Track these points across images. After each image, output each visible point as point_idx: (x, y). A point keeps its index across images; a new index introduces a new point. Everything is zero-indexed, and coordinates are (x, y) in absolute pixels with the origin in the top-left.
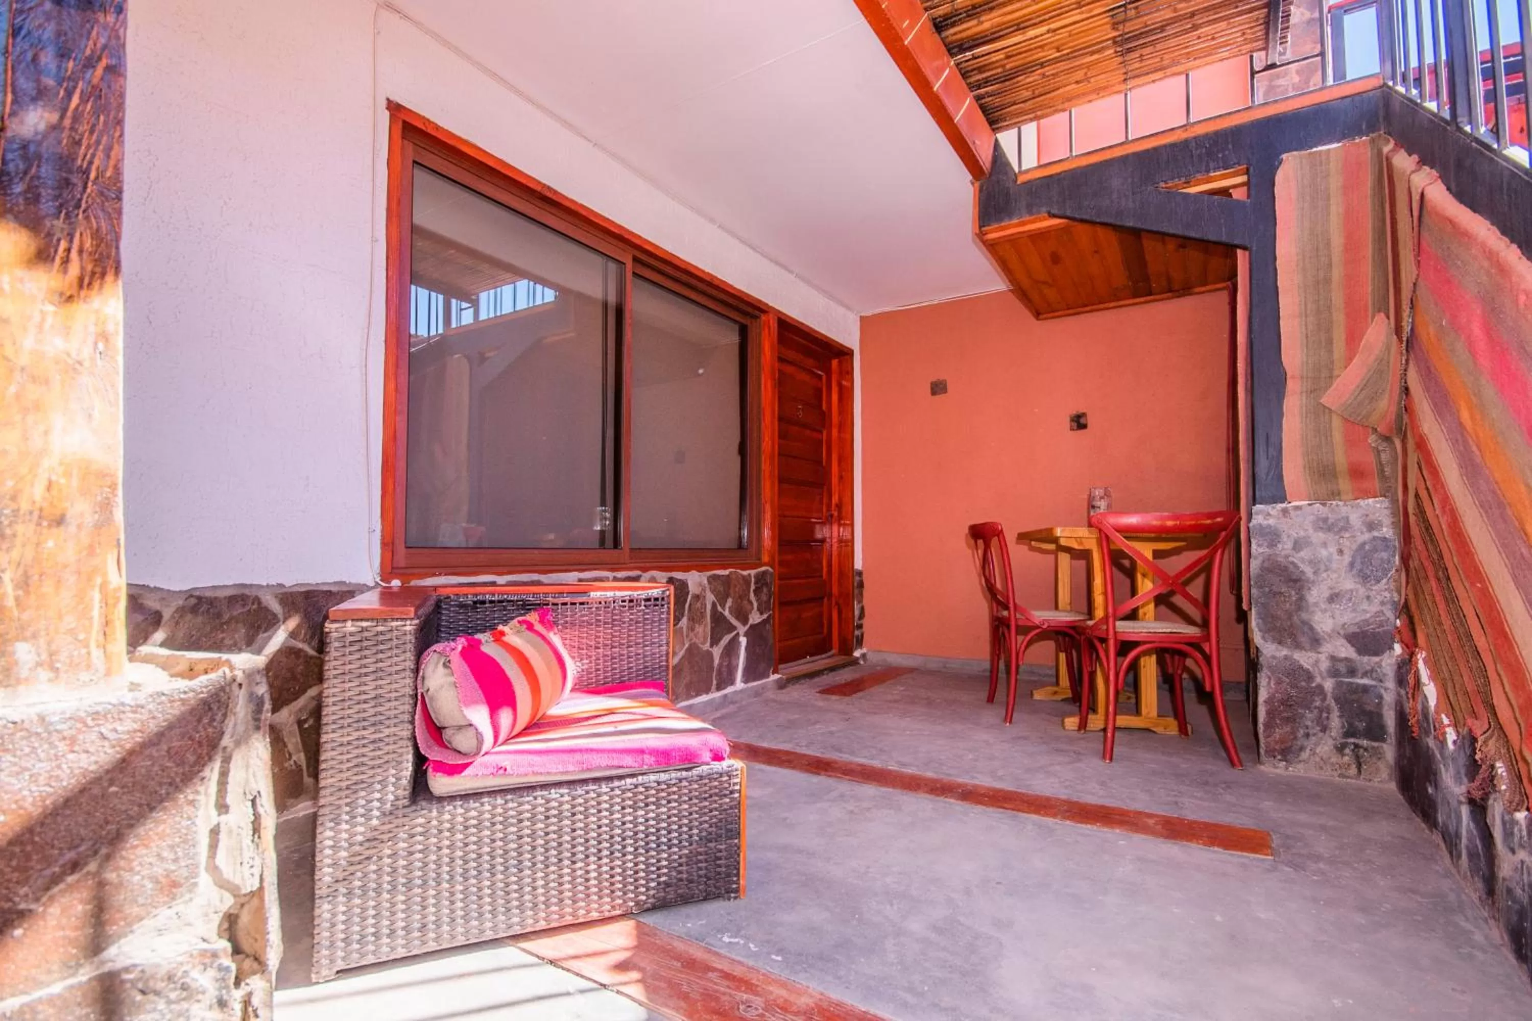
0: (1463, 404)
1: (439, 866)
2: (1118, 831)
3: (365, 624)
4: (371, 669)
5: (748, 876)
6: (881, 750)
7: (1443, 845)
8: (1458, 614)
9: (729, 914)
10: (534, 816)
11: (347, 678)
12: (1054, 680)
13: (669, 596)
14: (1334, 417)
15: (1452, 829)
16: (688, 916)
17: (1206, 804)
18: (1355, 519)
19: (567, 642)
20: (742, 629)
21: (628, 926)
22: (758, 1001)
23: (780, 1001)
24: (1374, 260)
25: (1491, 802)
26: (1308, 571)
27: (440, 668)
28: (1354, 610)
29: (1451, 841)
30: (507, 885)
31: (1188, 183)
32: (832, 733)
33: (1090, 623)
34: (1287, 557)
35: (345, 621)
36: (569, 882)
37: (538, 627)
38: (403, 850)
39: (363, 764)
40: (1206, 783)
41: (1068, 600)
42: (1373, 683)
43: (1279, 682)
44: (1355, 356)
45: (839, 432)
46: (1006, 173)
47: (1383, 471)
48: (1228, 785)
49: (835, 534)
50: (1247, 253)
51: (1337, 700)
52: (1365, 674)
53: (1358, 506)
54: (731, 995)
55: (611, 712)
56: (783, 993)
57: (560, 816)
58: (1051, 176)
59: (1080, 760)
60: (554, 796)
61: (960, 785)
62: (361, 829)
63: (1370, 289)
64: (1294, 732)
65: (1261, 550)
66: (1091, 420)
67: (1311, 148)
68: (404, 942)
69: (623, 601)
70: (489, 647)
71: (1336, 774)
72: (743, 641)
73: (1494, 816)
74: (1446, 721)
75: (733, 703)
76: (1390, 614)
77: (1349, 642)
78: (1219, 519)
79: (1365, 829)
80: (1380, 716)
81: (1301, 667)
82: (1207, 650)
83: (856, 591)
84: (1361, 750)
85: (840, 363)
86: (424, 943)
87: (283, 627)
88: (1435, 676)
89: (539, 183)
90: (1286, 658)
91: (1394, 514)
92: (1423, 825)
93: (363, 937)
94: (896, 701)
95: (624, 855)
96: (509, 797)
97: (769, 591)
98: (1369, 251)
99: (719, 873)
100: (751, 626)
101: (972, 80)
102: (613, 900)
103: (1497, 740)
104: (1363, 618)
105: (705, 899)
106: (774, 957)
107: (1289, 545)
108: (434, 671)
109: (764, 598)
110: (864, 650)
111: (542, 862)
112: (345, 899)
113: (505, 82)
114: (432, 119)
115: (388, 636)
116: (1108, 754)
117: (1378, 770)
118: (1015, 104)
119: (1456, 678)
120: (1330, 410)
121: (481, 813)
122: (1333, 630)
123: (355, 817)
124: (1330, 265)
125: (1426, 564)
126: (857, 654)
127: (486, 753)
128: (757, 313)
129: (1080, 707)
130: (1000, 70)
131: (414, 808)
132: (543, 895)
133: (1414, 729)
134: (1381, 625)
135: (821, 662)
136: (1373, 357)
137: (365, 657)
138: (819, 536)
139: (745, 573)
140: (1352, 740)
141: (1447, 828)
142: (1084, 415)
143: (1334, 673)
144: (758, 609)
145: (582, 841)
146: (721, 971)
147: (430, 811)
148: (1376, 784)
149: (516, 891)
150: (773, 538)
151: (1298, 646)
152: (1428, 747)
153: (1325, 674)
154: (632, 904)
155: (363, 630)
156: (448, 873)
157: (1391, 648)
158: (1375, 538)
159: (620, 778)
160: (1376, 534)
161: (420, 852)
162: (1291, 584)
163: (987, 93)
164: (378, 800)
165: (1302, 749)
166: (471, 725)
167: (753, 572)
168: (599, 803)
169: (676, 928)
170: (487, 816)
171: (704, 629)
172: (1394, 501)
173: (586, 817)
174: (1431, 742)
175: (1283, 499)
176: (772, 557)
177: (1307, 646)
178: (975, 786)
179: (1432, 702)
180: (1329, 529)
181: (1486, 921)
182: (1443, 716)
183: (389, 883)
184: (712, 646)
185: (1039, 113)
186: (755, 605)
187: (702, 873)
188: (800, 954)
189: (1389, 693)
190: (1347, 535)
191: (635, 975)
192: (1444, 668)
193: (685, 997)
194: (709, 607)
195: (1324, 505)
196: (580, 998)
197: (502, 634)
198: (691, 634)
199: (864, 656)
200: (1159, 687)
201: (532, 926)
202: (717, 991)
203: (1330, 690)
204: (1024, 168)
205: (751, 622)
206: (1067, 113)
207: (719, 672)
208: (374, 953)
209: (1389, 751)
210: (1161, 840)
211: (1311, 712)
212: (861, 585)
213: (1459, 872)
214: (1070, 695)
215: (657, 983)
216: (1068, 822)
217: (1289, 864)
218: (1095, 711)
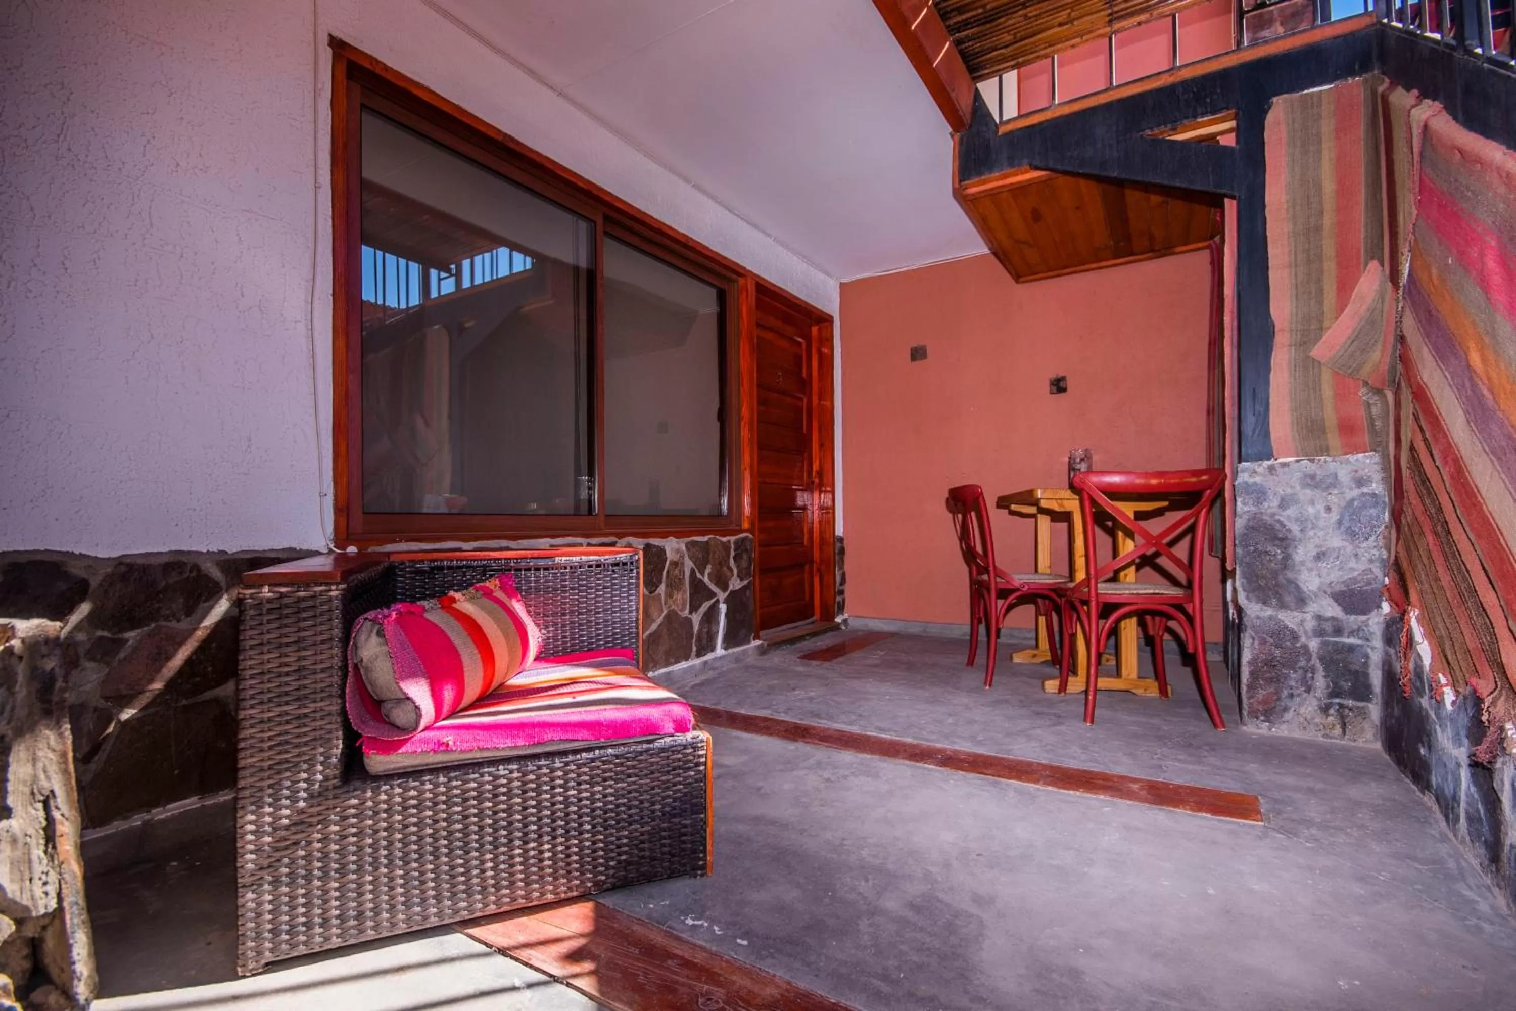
0: (1472, 345)
1: (376, 850)
2: (1102, 797)
3: (283, 590)
4: (291, 640)
5: (715, 851)
6: (860, 716)
7: (1435, 808)
8: (1459, 569)
9: (694, 893)
10: (481, 794)
11: (265, 649)
12: (1034, 642)
13: (638, 561)
14: (1324, 369)
15: (1448, 791)
16: (651, 896)
17: (1190, 767)
18: (1344, 475)
19: (531, 609)
20: (722, 596)
21: (585, 909)
22: (719, 993)
23: (743, 993)
24: (1367, 204)
25: (1498, 765)
26: (1295, 528)
27: (374, 639)
28: (1341, 569)
29: (1448, 806)
30: (453, 868)
31: (1174, 130)
32: (811, 699)
33: (1071, 585)
34: (1273, 515)
35: (262, 586)
36: (521, 864)
37: (499, 594)
38: (335, 833)
39: (287, 742)
40: (1190, 745)
41: (1047, 563)
42: (1359, 642)
43: (1263, 642)
44: (1346, 306)
45: (820, 399)
46: (987, 125)
47: (1373, 425)
48: (1212, 748)
49: (816, 502)
50: (1235, 202)
51: (1321, 659)
52: (1352, 633)
53: (1348, 462)
54: (690, 986)
55: (574, 681)
56: (747, 983)
57: (509, 794)
58: (1033, 126)
59: (1061, 724)
60: (502, 773)
61: (940, 751)
62: (287, 812)
63: (1362, 236)
64: (1277, 692)
65: (1246, 509)
66: (1070, 384)
67: (1303, 90)
68: (339, 931)
69: (590, 566)
70: (435, 615)
71: (1320, 734)
72: (723, 607)
73: (1502, 781)
74: (1443, 681)
75: (713, 669)
76: (1378, 572)
77: (1336, 601)
78: (1204, 477)
79: (1355, 791)
80: (1366, 675)
81: (1286, 627)
82: (1190, 611)
83: (837, 558)
84: (1347, 711)
85: (820, 330)
86: (361, 932)
87: (225, 596)
88: (1431, 633)
89: (499, 131)
90: (1271, 618)
91: (1385, 469)
92: (1414, 787)
93: (293, 927)
94: (876, 666)
95: (581, 833)
96: (452, 775)
97: (750, 558)
98: (1362, 196)
99: (684, 850)
100: (732, 592)
101: (951, 22)
102: (569, 881)
103: (1506, 700)
104: (1351, 576)
105: (669, 877)
106: (739, 941)
107: (1275, 503)
108: (367, 640)
109: (744, 564)
110: (846, 616)
111: (491, 843)
112: (270, 888)
113: (462, 23)
114: (379, 58)
115: (310, 603)
116: (1089, 716)
117: (1363, 730)
118: (995, 49)
119: (1456, 635)
120: (1319, 362)
121: (421, 793)
122: (1319, 589)
123: (280, 800)
124: (1321, 213)
125: (1422, 518)
126: (838, 620)
127: (427, 728)
128: (734, 276)
129: (1061, 668)
130: (980, 11)
131: (345, 789)
132: (493, 877)
133: (1407, 689)
134: (1369, 584)
135: (802, 627)
136: (1364, 307)
137: (286, 626)
138: (800, 503)
139: (724, 539)
140: (1337, 700)
141: (1443, 790)
142: (1063, 379)
143: (1319, 633)
144: (738, 576)
145: (534, 819)
146: (682, 958)
147: (365, 792)
148: (1361, 745)
149: (462, 874)
150: (752, 505)
151: (1283, 606)
152: (1421, 707)
153: (1310, 634)
154: (589, 884)
155: (282, 596)
156: (386, 857)
157: (1379, 606)
158: (1364, 494)
159: (576, 752)
160: (1365, 490)
161: (354, 835)
162: (1277, 542)
163: (967, 36)
164: (305, 781)
165: (1286, 709)
166: (408, 698)
167: (732, 539)
168: (552, 780)
169: (637, 909)
170: (429, 795)
171: (683, 596)
172: (1385, 457)
173: (539, 794)
174: (1425, 702)
175: (1269, 456)
176: (752, 524)
177: (1292, 605)
178: (955, 751)
179: (1427, 661)
180: (1316, 486)
181: (1489, 889)
182: (1440, 675)
183: (319, 869)
184: (691, 613)
185: (1020, 60)
186: (735, 571)
187: (666, 849)
188: (767, 938)
189: (1376, 652)
190: (1336, 492)
191: (588, 966)
192: (1441, 625)
193: (639, 989)
194: (687, 574)
195: (1312, 461)
196: (528, 993)
197: (454, 600)
198: (670, 601)
199: (845, 621)
200: (1139, 649)
201: (481, 910)
202: (677, 982)
203: (1316, 651)
204: (1005, 118)
205: (731, 588)
206: (1050, 59)
207: (699, 639)
208: (305, 943)
209: (1375, 710)
210: (1147, 805)
211: (1296, 672)
212: (842, 551)
213: (1455, 835)
214: (1049, 658)
215: (610, 973)
216: (1050, 788)
217: (1281, 830)
218: (1075, 673)
